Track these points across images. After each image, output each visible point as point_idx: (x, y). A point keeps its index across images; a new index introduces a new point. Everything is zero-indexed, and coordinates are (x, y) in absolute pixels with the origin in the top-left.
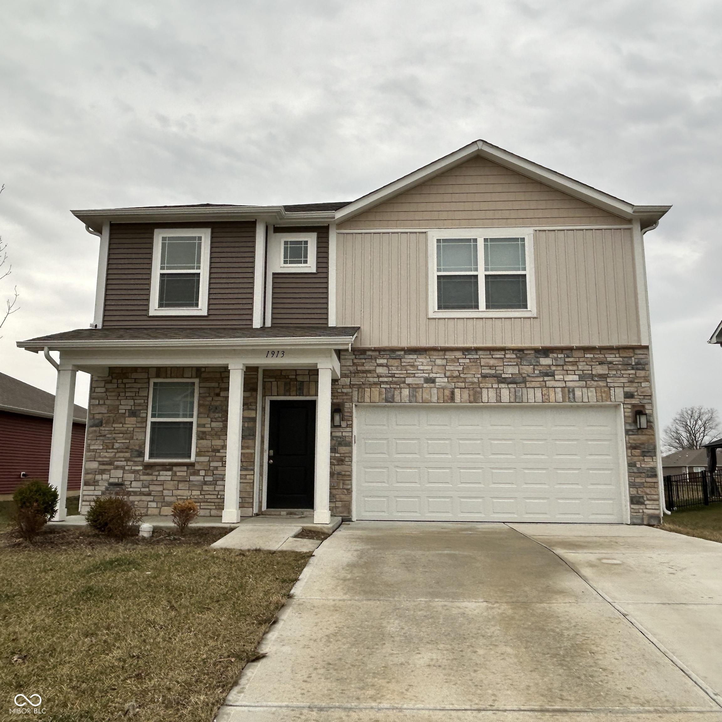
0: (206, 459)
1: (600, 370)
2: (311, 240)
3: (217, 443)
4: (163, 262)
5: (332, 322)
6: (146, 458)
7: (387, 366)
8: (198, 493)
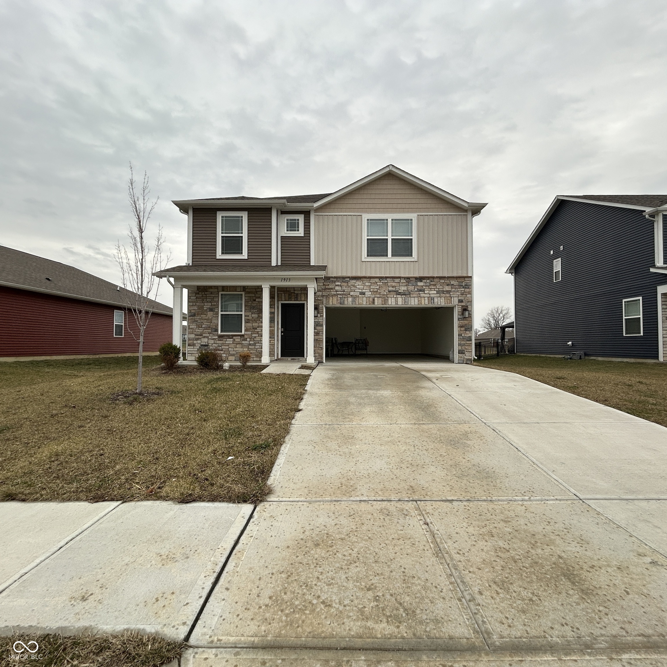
0: (250, 333)
1: (447, 288)
2: (301, 218)
3: (256, 324)
4: (222, 230)
5: (312, 263)
6: (219, 332)
7: (341, 286)
8: (247, 349)
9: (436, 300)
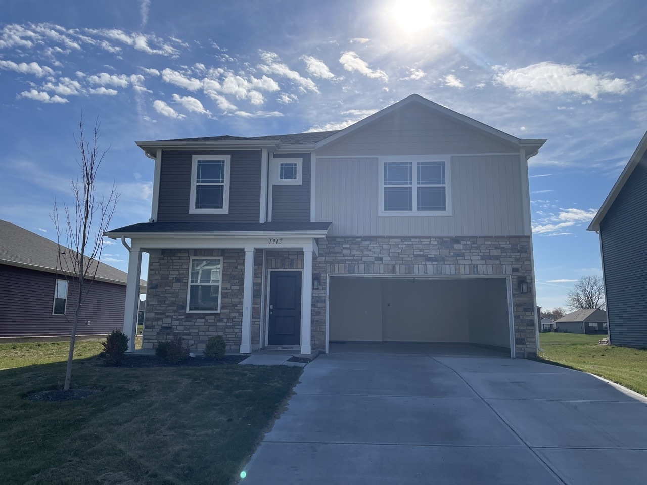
0: (228, 311)
1: (495, 252)
2: (299, 162)
3: (235, 300)
4: (198, 177)
5: (313, 219)
6: (187, 310)
7: (349, 249)
8: (223, 334)
9: (480, 268)
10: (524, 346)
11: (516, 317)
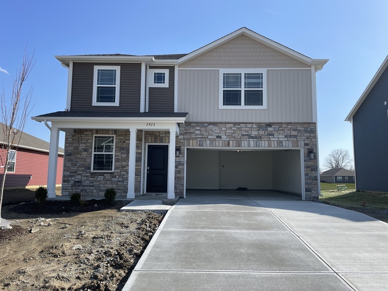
0: (119, 171)
1: (294, 133)
2: (166, 72)
3: (124, 163)
4: (98, 81)
5: (176, 110)
6: (92, 170)
7: (200, 130)
8: (116, 186)
9: (284, 143)
10: (311, 193)
11: (306, 175)
